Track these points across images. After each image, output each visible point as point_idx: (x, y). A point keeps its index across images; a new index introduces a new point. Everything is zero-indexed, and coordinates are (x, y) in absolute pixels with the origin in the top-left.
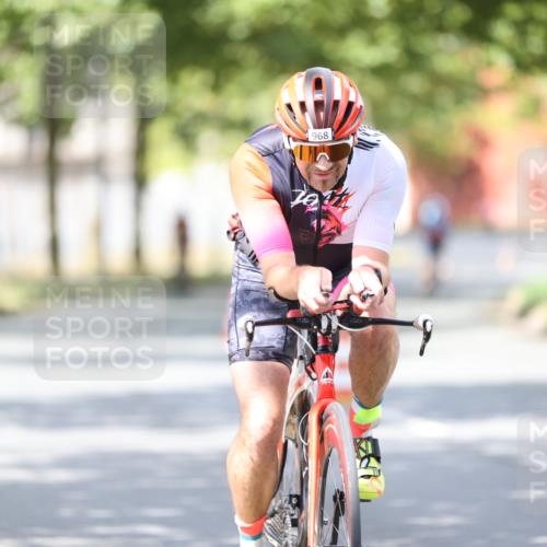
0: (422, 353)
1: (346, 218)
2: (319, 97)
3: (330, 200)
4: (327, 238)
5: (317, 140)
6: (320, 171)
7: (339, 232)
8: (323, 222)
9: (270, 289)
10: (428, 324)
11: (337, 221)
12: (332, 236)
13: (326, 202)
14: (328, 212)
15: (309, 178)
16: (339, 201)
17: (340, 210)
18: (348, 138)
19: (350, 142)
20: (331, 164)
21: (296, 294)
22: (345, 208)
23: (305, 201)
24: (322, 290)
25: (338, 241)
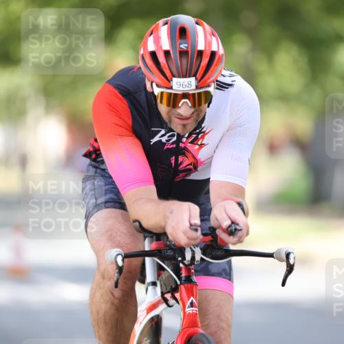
0: (283, 284)
1: (202, 155)
2: (183, 46)
3: (188, 138)
4: (184, 174)
5: (181, 88)
6: (181, 115)
7: (196, 168)
8: (180, 159)
9: (135, 221)
10: (292, 257)
11: (194, 157)
12: (189, 171)
13: (184, 140)
14: (185, 149)
15: (170, 121)
16: (196, 139)
17: (197, 147)
18: (209, 86)
19: (211, 89)
20: (193, 110)
21: (164, 228)
22: (202, 146)
23: (164, 139)
24: (191, 225)
25: (194, 176)
